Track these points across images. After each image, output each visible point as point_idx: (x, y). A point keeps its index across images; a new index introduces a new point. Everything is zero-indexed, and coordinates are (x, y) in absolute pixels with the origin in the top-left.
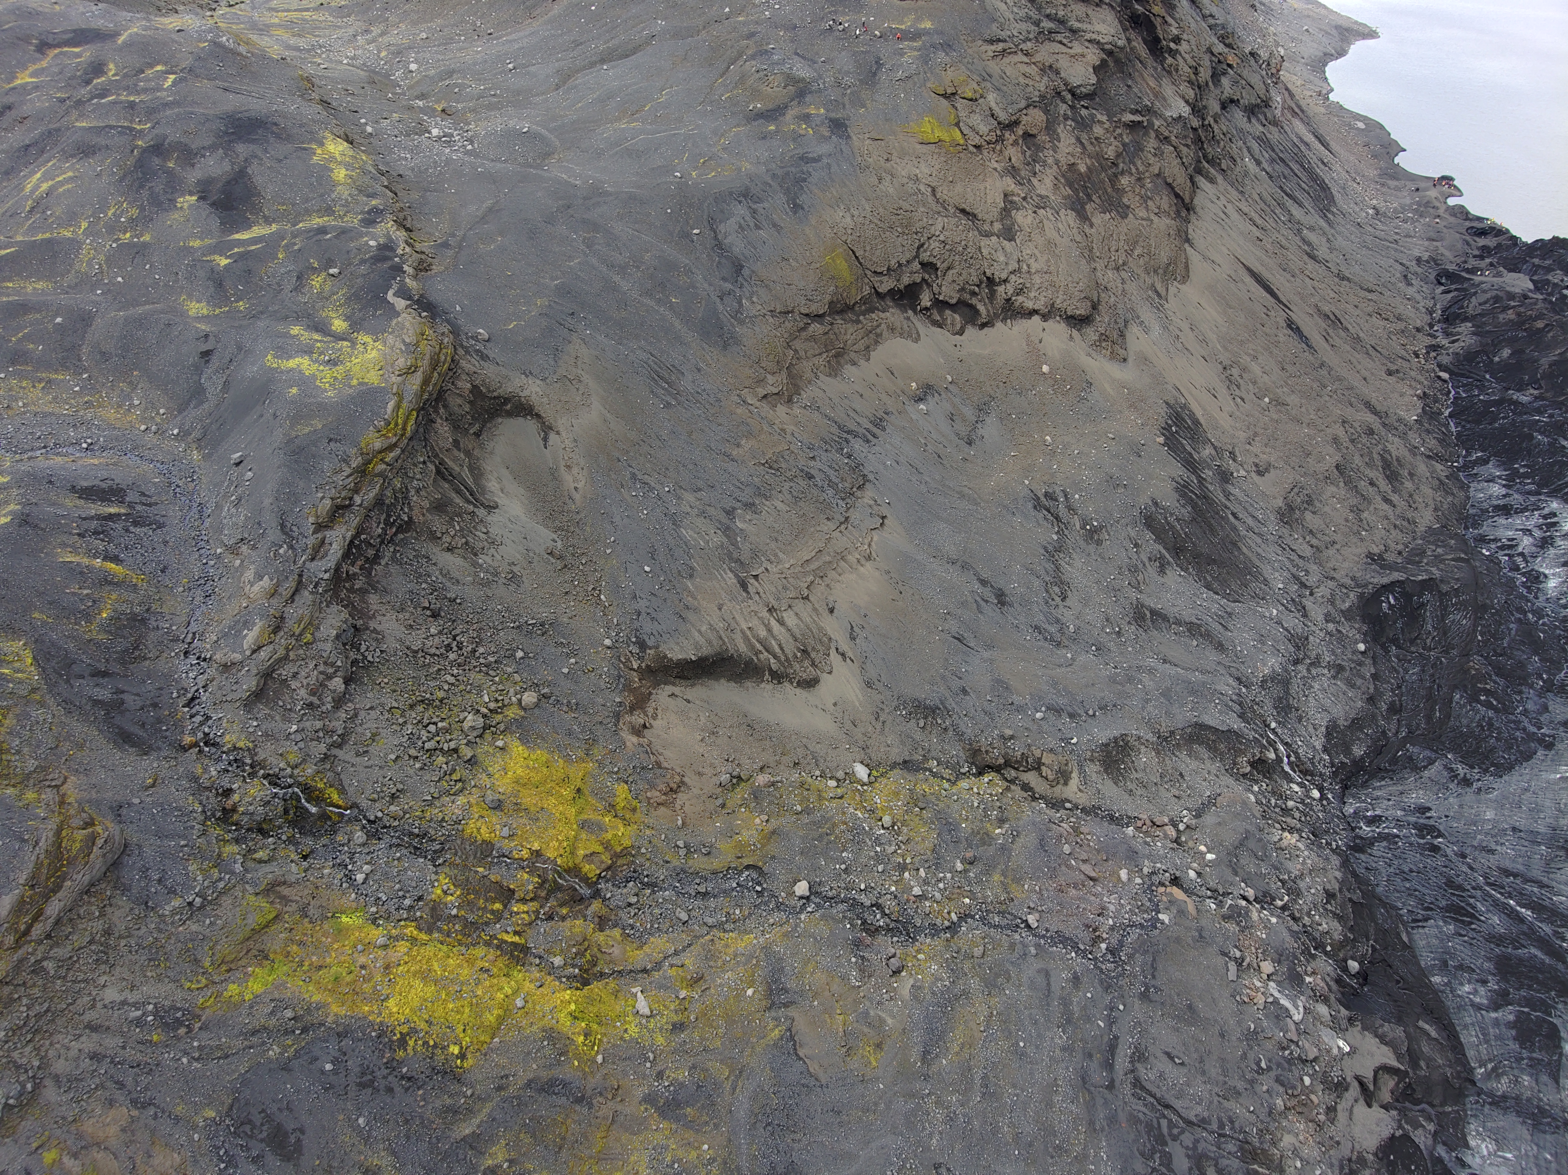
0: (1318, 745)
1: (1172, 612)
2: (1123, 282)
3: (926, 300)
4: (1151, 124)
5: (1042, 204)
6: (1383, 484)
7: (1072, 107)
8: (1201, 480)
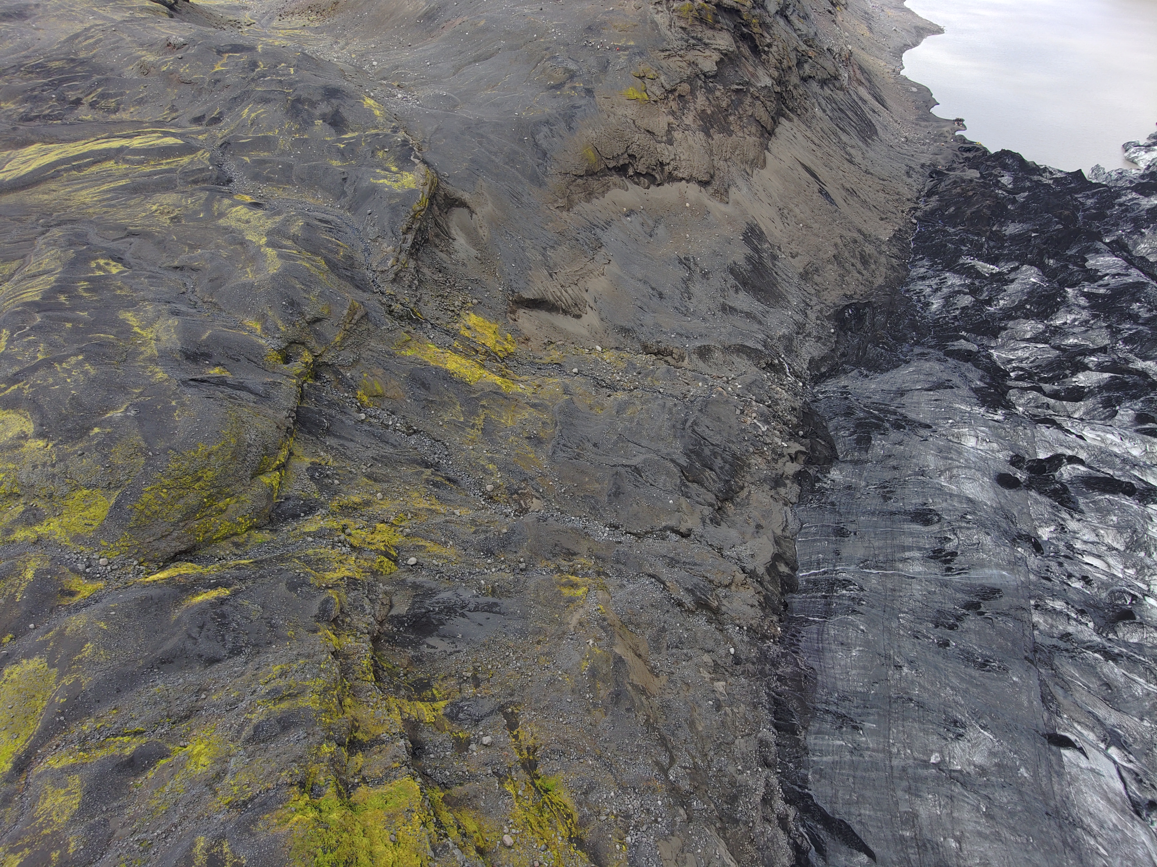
0: (805, 367)
1: (739, 308)
2: (729, 166)
3: (631, 172)
4: (748, 90)
5: (687, 128)
6: (859, 266)
7: (705, 82)
8: (760, 257)
